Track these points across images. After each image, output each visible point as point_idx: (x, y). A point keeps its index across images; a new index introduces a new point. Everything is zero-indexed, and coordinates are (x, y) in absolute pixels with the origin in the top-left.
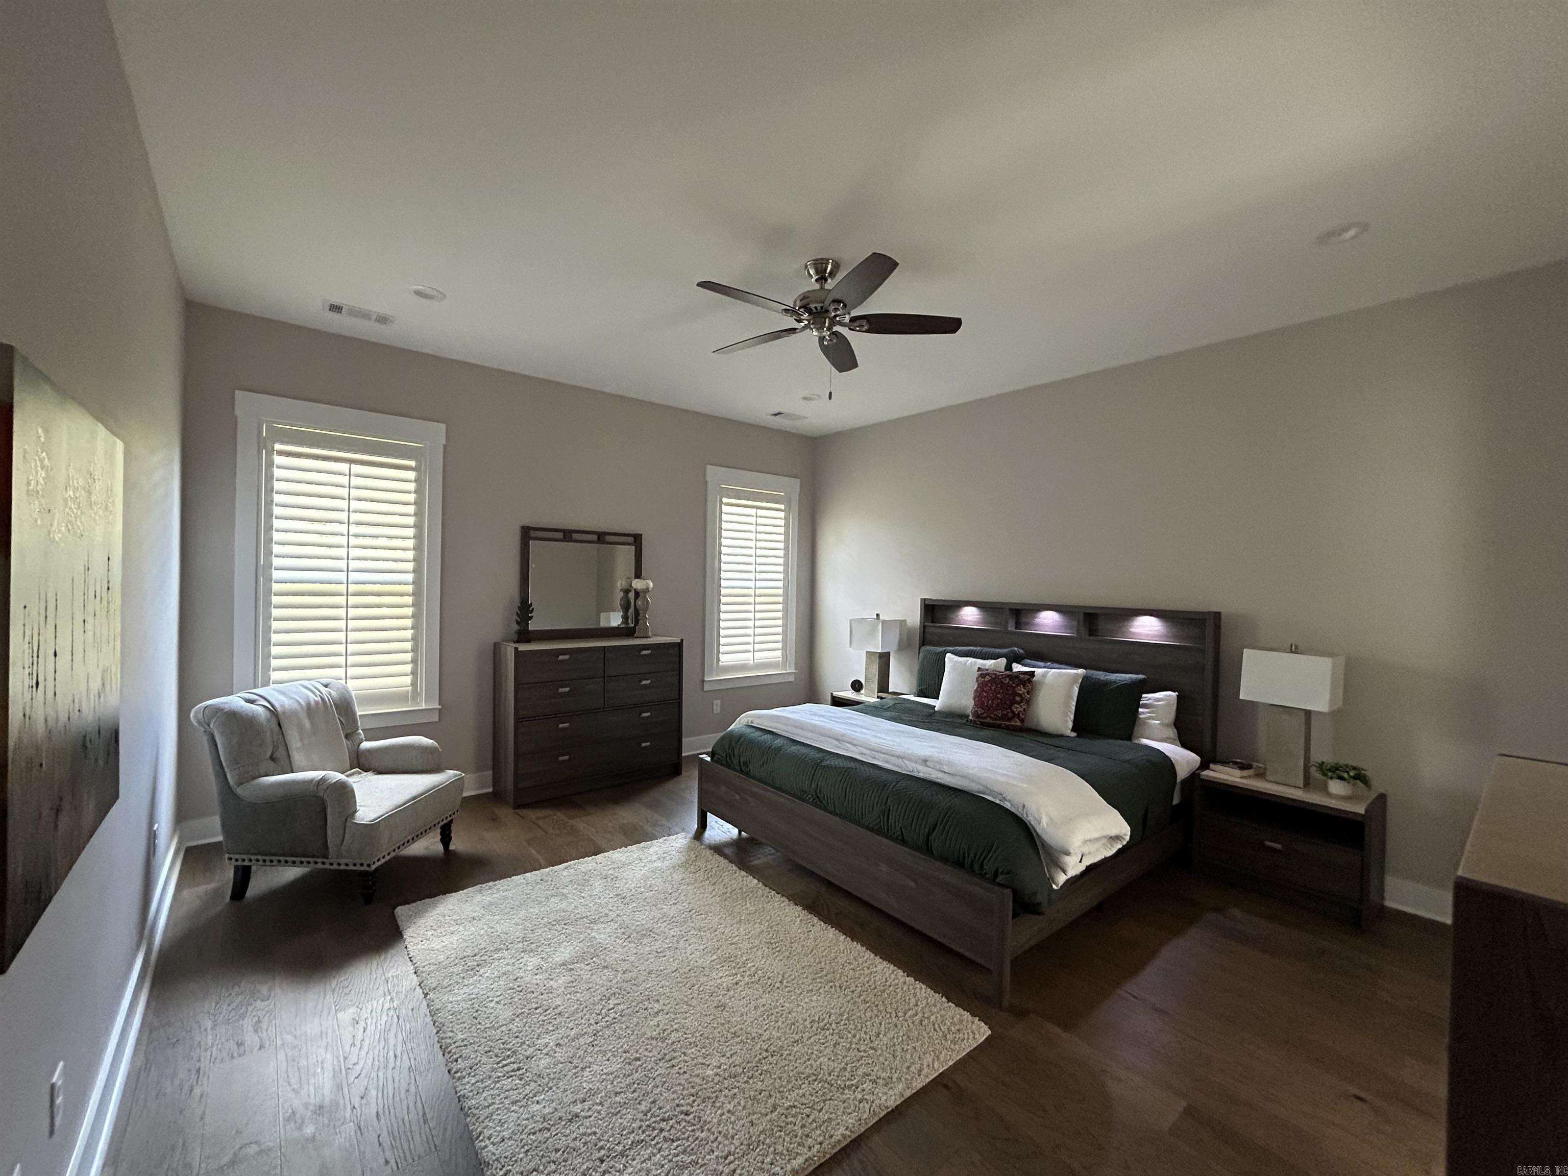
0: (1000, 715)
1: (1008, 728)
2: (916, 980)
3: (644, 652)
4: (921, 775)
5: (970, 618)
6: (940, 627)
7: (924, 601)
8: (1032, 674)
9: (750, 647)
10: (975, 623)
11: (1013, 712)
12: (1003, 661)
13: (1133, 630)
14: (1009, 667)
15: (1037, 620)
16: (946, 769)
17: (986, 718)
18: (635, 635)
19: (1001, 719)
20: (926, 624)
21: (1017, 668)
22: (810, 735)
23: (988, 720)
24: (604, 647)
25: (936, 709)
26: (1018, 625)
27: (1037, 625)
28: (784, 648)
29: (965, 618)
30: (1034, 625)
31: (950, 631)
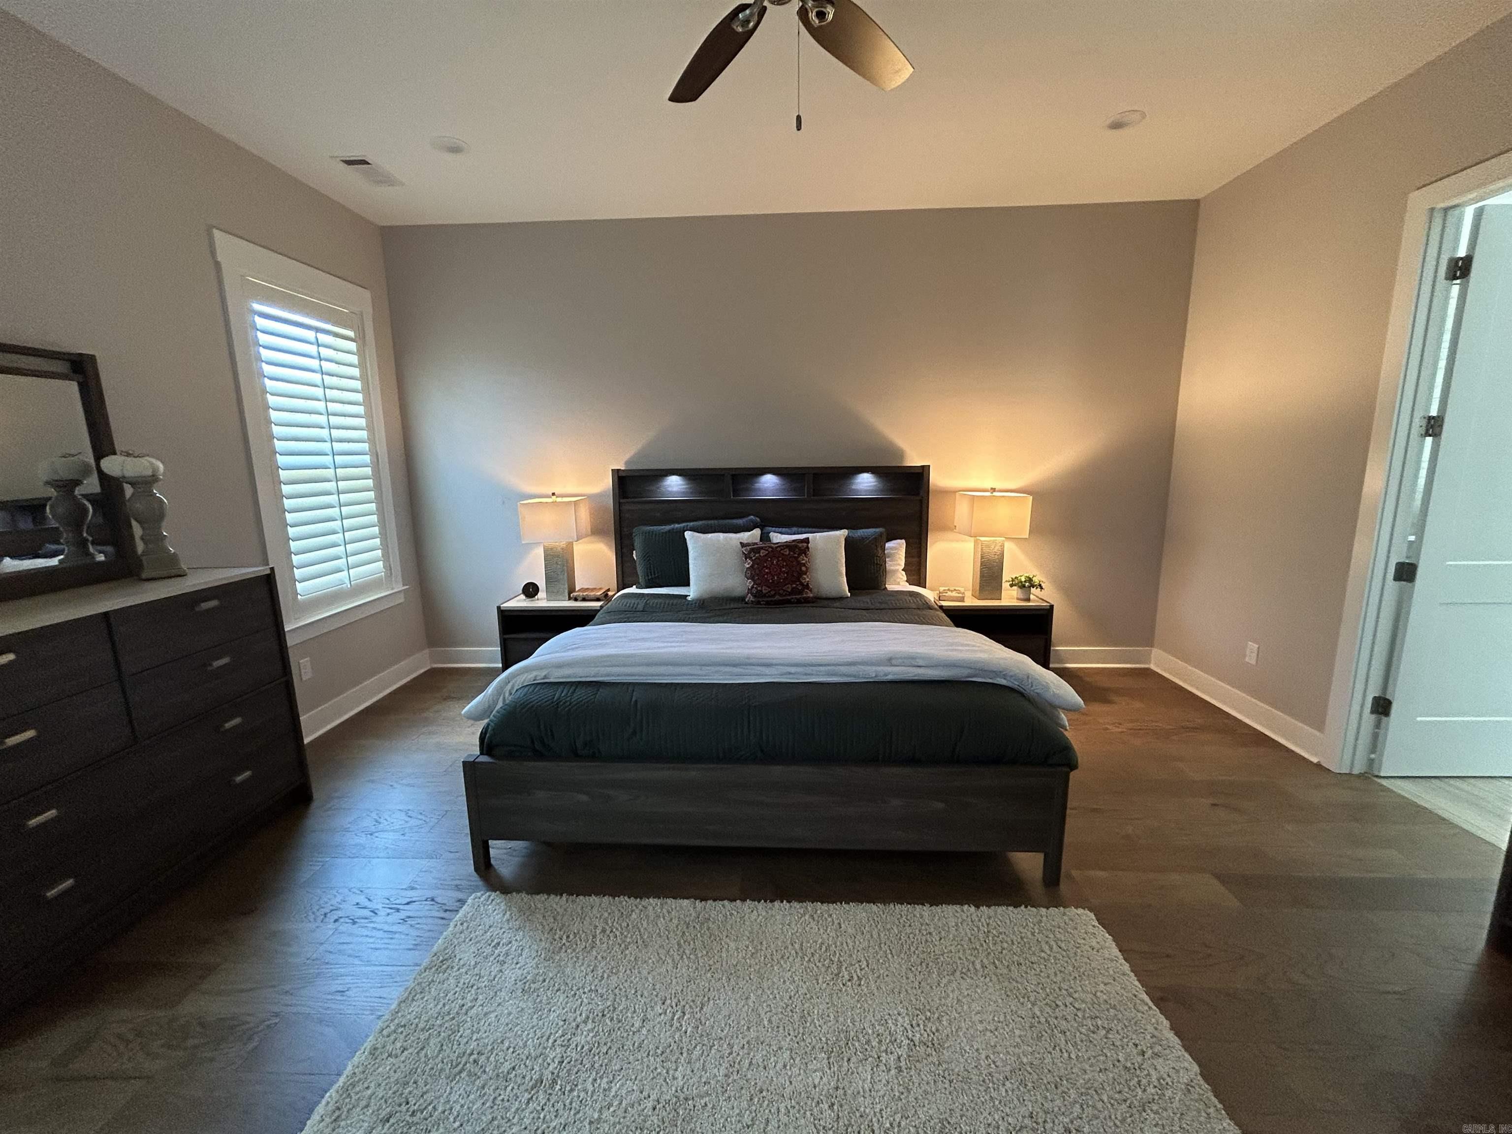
0: (789, 590)
1: (799, 602)
3: (205, 606)
4: (890, 677)
5: (675, 489)
6: (639, 503)
7: (616, 472)
8: (807, 541)
9: (341, 563)
10: (684, 493)
11: (802, 584)
12: (757, 532)
13: (854, 487)
14: (765, 537)
15: (757, 485)
16: (921, 663)
17: (774, 596)
18: (144, 576)
19: (790, 594)
20: (621, 501)
21: (778, 538)
23: (777, 597)
24: (106, 615)
25: (689, 598)
26: (736, 492)
27: (759, 489)
28: (386, 557)
29: (670, 489)
30: (755, 490)
31: (651, 506)
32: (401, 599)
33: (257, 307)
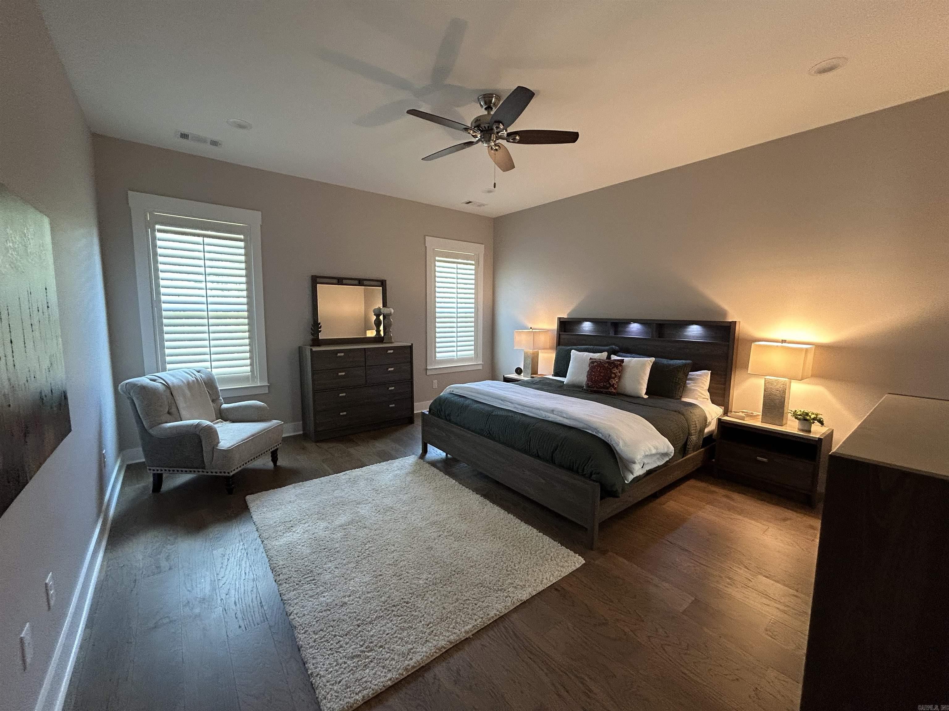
0: (602, 386)
1: (606, 393)
2: (544, 534)
3: (389, 351)
4: (550, 419)
5: (587, 329)
6: (571, 335)
7: (559, 319)
8: (622, 361)
9: (455, 349)
10: (590, 331)
11: (610, 384)
12: (605, 354)
13: (685, 334)
14: (609, 357)
15: (628, 329)
16: (565, 416)
17: (594, 388)
18: (384, 342)
19: (601, 388)
20: (561, 333)
21: (614, 357)
22: (486, 398)
23: (595, 389)
24: (365, 349)
25: (565, 383)
26: (616, 332)
28: (476, 350)
29: (584, 329)
30: (625, 332)
31: (574, 337)
32: (480, 367)
33: (437, 258)
